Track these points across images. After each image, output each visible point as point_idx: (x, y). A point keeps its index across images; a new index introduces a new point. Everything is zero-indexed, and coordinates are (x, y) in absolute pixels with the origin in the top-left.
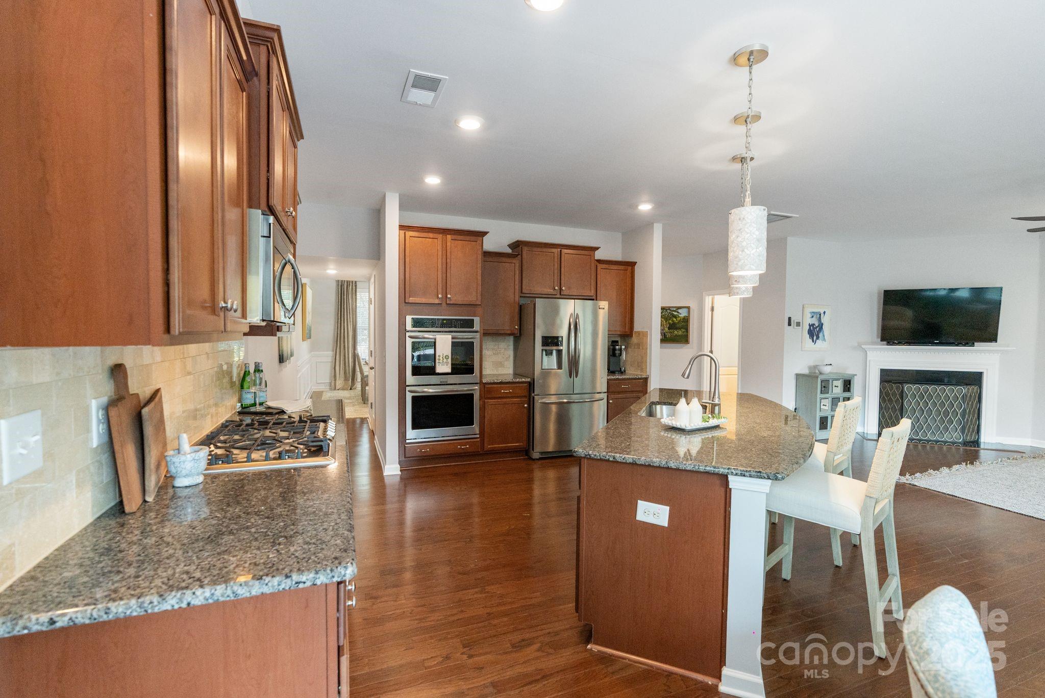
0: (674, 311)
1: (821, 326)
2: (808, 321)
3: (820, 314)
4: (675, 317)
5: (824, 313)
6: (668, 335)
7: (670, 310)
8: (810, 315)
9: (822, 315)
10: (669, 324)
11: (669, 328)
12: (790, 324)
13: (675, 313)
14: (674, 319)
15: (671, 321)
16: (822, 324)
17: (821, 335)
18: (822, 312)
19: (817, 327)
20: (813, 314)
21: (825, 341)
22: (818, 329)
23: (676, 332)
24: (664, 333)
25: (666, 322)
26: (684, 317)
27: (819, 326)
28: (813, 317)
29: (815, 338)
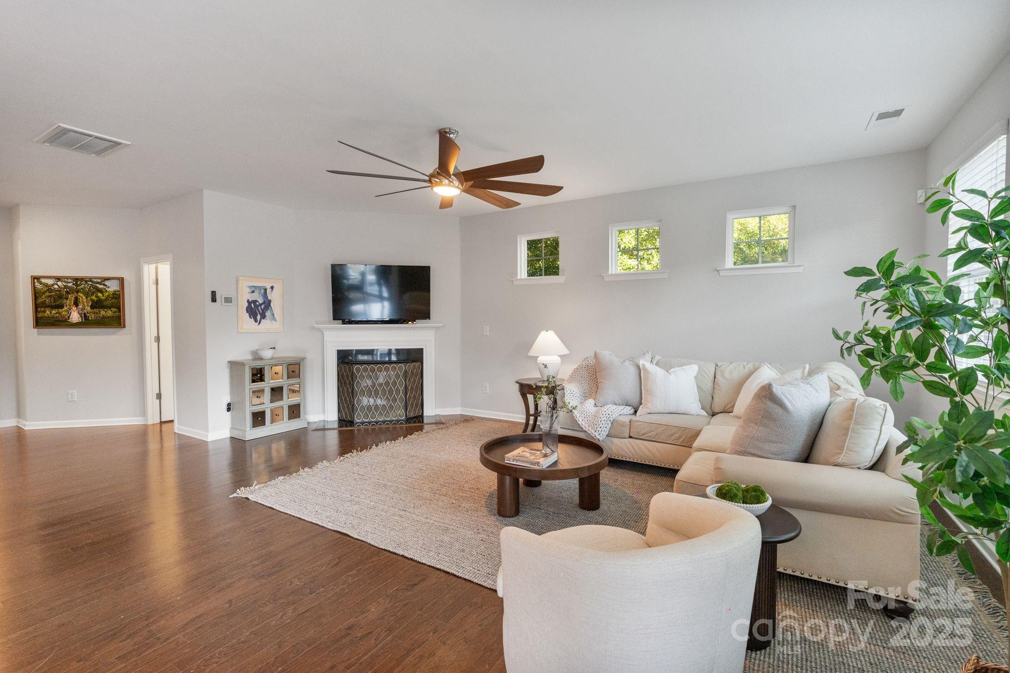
0: (98, 283)
1: (267, 304)
2: (245, 296)
3: (266, 290)
4: (100, 291)
5: (272, 288)
6: (92, 317)
7: (92, 282)
8: (249, 290)
9: (269, 291)
10: (92, 300)
11: (92, 307)
12: (214, 299)
13: (101, 286)
14: (100, 295)
15: (94, 297)
16: (270, 301)
17: (268, 314)
18: (268, 287)
19: (260, 305)
20: (253, 289)
21: (276, 321)
22: (263, 307)
23: (103, 312)
24: (85, 314)
25: (87, 298)
26: (114, 291)
27: (264, 303)
28: (253, 292)
29: (259, 317)
